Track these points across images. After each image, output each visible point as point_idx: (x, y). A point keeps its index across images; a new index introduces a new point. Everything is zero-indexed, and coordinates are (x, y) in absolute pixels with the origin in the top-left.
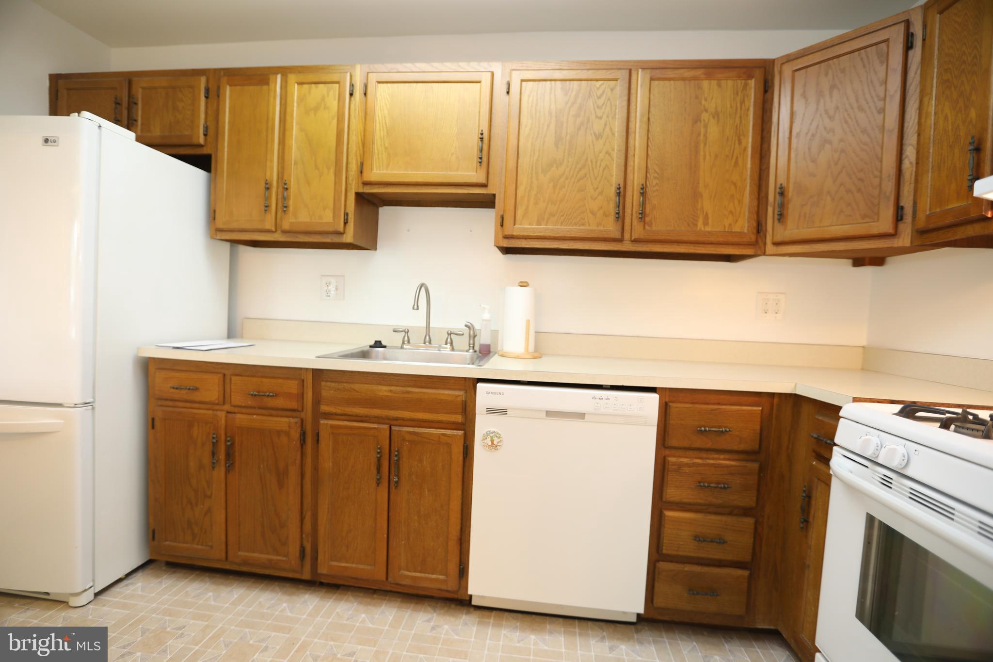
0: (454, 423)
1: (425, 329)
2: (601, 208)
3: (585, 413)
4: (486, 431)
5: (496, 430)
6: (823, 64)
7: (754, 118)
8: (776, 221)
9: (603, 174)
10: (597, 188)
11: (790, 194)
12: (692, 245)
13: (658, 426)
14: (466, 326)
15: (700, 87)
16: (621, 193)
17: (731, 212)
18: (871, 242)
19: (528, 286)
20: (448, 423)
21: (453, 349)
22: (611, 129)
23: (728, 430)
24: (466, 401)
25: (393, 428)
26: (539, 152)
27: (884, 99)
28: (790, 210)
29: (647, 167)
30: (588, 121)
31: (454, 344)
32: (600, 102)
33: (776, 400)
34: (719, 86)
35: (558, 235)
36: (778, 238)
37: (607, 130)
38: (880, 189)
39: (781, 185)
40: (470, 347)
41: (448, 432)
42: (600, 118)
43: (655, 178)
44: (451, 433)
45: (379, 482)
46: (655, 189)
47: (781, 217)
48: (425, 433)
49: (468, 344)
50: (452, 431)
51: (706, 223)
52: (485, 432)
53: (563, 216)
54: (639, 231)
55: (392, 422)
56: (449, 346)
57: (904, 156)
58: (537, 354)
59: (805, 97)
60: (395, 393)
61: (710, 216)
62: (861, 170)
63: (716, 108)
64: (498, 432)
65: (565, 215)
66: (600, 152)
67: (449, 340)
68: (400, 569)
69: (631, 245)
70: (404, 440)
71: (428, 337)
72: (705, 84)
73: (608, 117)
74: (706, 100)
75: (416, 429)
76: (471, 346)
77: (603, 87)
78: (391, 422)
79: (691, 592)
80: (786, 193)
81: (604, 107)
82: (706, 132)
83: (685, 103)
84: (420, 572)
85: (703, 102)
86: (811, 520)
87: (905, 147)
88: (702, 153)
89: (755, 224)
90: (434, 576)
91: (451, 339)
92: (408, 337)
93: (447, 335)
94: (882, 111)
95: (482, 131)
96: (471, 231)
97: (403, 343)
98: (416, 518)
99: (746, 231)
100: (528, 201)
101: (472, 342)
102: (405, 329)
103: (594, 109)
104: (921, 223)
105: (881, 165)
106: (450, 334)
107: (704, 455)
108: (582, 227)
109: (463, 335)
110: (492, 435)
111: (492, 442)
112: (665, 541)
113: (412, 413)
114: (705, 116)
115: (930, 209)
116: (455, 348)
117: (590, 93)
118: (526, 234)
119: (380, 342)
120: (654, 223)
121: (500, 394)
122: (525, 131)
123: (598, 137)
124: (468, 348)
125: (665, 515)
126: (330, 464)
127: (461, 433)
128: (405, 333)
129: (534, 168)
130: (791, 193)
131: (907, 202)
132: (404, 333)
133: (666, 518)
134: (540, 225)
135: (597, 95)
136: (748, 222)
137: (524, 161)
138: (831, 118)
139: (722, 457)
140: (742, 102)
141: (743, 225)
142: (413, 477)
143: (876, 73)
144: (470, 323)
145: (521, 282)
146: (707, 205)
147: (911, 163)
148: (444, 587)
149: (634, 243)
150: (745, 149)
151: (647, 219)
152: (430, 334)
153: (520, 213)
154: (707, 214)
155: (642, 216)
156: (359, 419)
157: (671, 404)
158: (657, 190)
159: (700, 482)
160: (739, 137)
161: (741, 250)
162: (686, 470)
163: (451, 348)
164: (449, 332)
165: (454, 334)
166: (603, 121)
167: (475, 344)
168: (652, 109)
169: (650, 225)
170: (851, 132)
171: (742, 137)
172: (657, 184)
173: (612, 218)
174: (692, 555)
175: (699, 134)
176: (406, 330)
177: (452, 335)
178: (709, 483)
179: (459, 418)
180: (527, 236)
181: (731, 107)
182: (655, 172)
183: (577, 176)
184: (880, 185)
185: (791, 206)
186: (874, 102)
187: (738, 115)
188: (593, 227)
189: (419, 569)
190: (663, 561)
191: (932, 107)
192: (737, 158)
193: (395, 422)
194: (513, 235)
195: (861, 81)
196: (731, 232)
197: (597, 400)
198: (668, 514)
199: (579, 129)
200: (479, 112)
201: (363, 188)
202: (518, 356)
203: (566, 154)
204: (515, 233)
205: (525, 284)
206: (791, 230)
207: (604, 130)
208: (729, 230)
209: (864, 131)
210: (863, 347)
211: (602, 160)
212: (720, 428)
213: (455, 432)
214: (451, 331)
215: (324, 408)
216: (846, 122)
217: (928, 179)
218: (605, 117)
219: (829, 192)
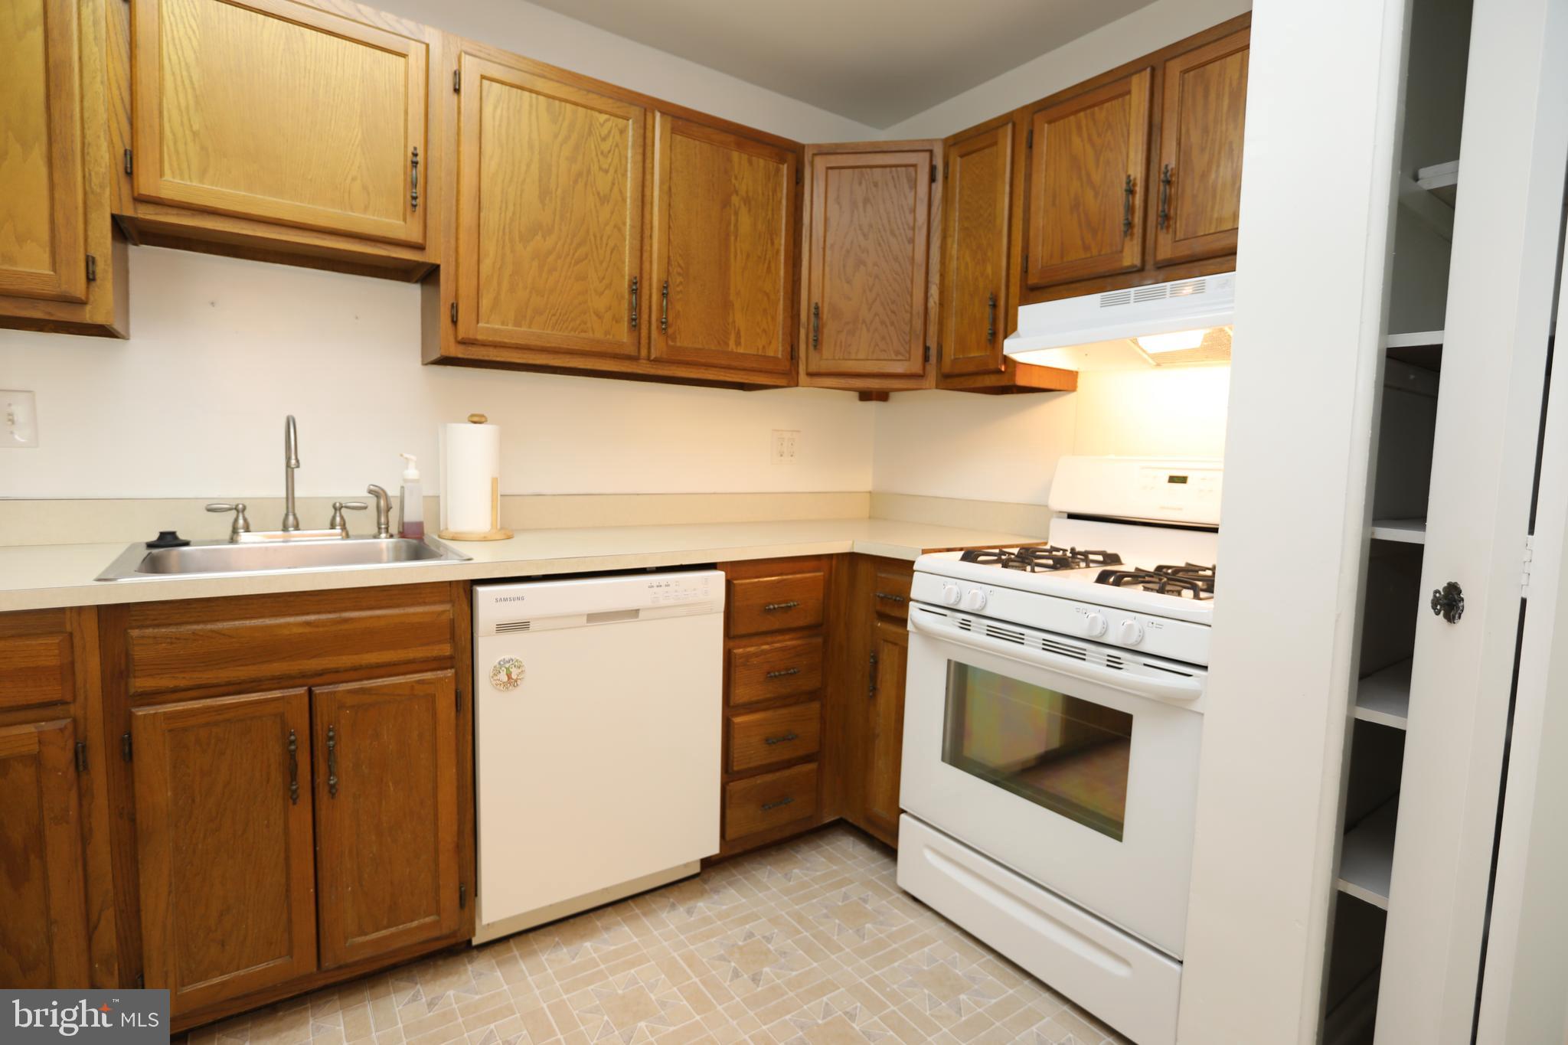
0: (436, 659)
1: (285, 500)
2: (610, 308)
3: (638, 610)
4: (497, 661)
5: (513, 657)
6: (856, 170)
7: (787, 216)
8: (811, 348)
9: (611, 258)
10: (603, 278)
11: (825, 317)
12: (722, 370)
13: (725, 612)
14: (370, 492)
15: (729, 160)
16: (636, 287)
17: (764, 331)
18: (903, 381)
19: (486, 421)
20: (426, 660)
21: (348, 536)
22: (621, 192)
23: (796, 603)
24: (454, 619)
25: (317, 690)
26: (514, 205)
27: (913, 229)
28: (825, 336)
29: (669, 258)
30: (589, 171)
31: (347, 526)
32: (606, 146)
33: (834, 562)
34: (750, 162)
35: (548, 345)
36: (813, 368)
37: (616, 189)
38: (911, 326)
39: (817, 304)
40: (379, 528)
41: (428, 676)
42: (606, 171)
43: (679, 274)
44: (433, 677)
45: (293, 797)
46: (678, 289)
47: (817, 343)
48: (385, 685)
49: (376, 524)
50: (435, 673)
51: (738, 343)
52: (496, 663)
53: (554, 315)
54: (658, 348)
55: (311, 681)
56: (338, 530)
57: (929, 294)
58: (505, 532)
59: (839, 203)
60: (317, 626)
61: (742, 333)
62: (893, 302)
63: (747, 192)
64: (518, 658)
65: (558, 314)
66: (606, 224)
67: (338, 519)
68: (346, 939)
69: (648, 366)
70: (342, 706)
71: (291, 518)
72: (735, 155)
73: (616, 171)
74: (736, 178)
75: (366, 682)
76: (383, 526)
77: (609, 125)
78: (309, 680)
79: (767, 807)
80: (820, 315)
81: (610, 155)
82: (737, 220)
83: (713, 176)
84: (386, 928)
85: (733, 181)
86: (879, 686)
87: (930, 285)
88: (732, 250)
89: (789, 349)
90: (415, 924)
91: (342, 518)
92: (245, 520)
93: (333, 510)
94: (912, 241)
95: (415, 149)
96: (357, 318)
97: (235, 531)
98: (374, 838)
99: (780, 356)
100: (499, 284)
101: (383, 520)
102: (237, 505)
103: (597, 155)
104: (947, 367)
105: (912, 300)
106: (337, 508)
107: (769, 639)
108: (583, 335)
109: (365, 508)
110: (507, 665)
111: (509, 676)
112: (735, 756)
113: (355, 657)
114: (735, 199)
115: (954, 355)
116: (350, 533)
117: (590, 128)
118: (498, 339)
119: (173, 534)
120: (678, 337)
121: (518, 599)
122: (490, 166)
123: (604, 199)
124: (375, 530)
125: (733, 722)
126: (169, 794)
127: (450, 673)
128: (238, 511)
129: (507, 230)
130: (826, 314)
131: (932, 344)
132: (234, 513)
133: (736, 726)
134: (521, 327)
135: (600, 136)
136: (783, 346)
137: (492, 218)
138: (865, 236)
139: (787, 637)
140: (774, 191)
141: (777, 349)
142: (364, 767)
143: (906, 198)
144: (376, 486)
145: (473, 416)
146: (739, 319)
147: (935, 303)
148: (435, 933)
149: (653, 363)
150: (778, 252)
151: (670, 331)
152: (296, 511)
153: (486, 303)
154: (739, 330)
155: (664, 325)
156: (231, 688)
157: (735, 582)
158: (681, 291)
159: (769, 673)
160: (772, 233)
161: (774, 380)
162: (755, 661)
163: (344, 534)
164: (338, 505)
165: (347, 507)
166: (610, 177)
167: (390, 524)
168: (674, 175)
169: (674, 339)
170: (884, 256)
171: (774, 236)
172: (681, 283)
173: (625, 325)
174: (764, 762)
175: (729, 224)
176: (241, 506)
177: (343, 510)
178: (779, 671)
179: (446, 650)
180: (500, 342)
181: (763, 194)
182: (679, 266)
183: (574, 254)
184: (911, 321)
185: (826, 331)
186: (904, 229)
187: (770, 208)
188: (599, 335)
189: (385, 922)
190: (732, 781)
191: (954, 249)
192: (770, 262)
193: (318, 680)
194: (476, 340)
195: (893, 203)
196: (765, 356)
197: (655, 589)
198: (738, 720)
199: (576, 182)
200: (406, 112)
201: (135, 209)
202: (485, 537)
203: (557, 218)
204: (480, 337)
205: (483, 420)
206: (827, 359)
207: (611, 191)
208: (763, 354)
209: (896, 259)
210: (870, 492)
211: (609, 237)
212: (787, 603)
213: (440, 674)
214: (340, 504)
215: (141, 683)
216: (880, 244)
217: (952, 324)
218: (612, 171)
219: (864, 322)
